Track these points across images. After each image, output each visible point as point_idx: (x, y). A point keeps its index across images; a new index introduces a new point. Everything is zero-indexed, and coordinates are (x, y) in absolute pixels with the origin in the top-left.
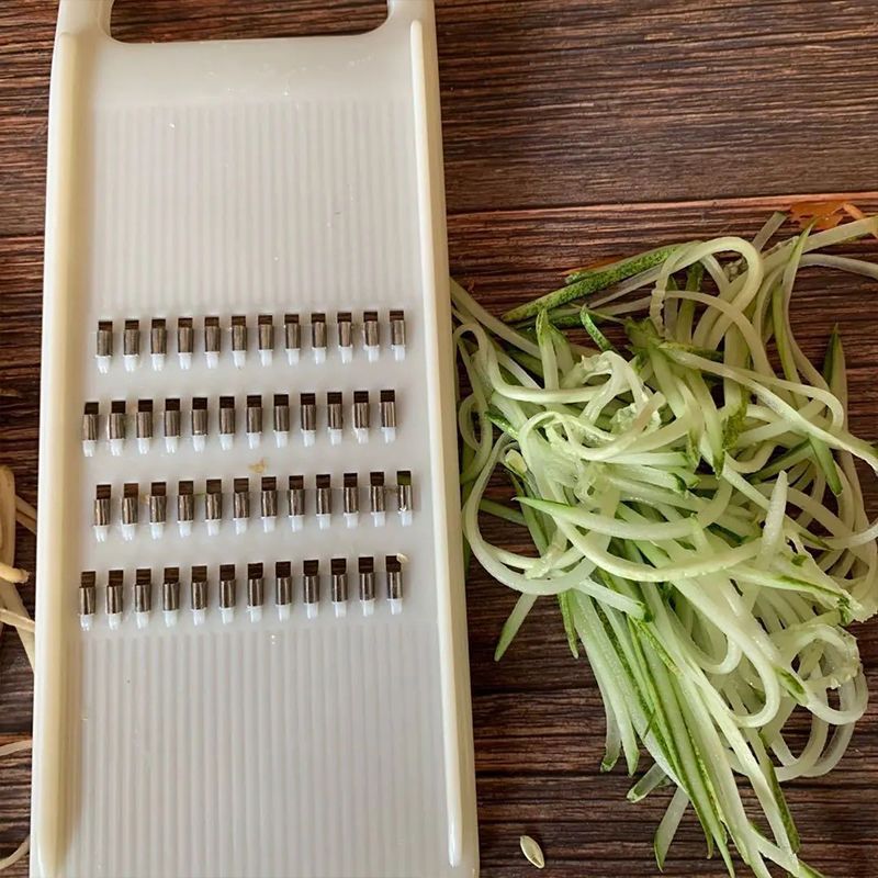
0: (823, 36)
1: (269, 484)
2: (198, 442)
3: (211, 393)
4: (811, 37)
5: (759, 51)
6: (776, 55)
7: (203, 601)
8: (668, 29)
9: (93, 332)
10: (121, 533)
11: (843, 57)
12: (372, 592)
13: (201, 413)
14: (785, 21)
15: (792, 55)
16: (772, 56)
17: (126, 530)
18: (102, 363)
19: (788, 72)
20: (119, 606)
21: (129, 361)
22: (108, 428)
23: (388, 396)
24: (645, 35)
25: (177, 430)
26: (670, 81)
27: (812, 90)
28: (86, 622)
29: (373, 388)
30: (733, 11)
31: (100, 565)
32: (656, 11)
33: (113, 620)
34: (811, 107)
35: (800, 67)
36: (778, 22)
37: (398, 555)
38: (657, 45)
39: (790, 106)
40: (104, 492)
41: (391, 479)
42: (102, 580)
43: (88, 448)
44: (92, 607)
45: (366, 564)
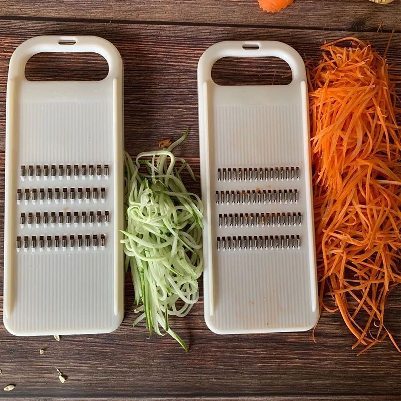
0: (184, 106)
1: (68, 214)
2: (49, 201)
3: (53, 188)
4: (181, 106)
5: (164, 110)
6: (169, 111)
7: (50, 245)
8: (137, 100)
9: (20, 169)
10: (27, 226)
11: (189, 114)
12: (97, 244)
13: (50, 193)
14: (174, 100)
15: (174, 112)
16: (168, 111)
17: (29, 225)
18: (22, 178)
19: (171, 117)
20: (27, 246)
21: (30, 178)
22: (24, 197)
23: (103, 190)
24: (130, 101)
25: (43, 198)
26: (135, 117)
27: (178, 124)
28: (18, 250)
29: (99, 188)
30: (158, 96)
31: (22, 235)
32: (134, 93)
33: (25, 250)
34: (177, 129)
35: (175, 116)
36: (172, 100)
37: (104, 234)
38: (133, 105)
39: (171, 129)
40: (23, 215)
41: (103, 213)
42: (22, 239)
43: (18, 202)
44: (19, 246)
45: (95, 237)
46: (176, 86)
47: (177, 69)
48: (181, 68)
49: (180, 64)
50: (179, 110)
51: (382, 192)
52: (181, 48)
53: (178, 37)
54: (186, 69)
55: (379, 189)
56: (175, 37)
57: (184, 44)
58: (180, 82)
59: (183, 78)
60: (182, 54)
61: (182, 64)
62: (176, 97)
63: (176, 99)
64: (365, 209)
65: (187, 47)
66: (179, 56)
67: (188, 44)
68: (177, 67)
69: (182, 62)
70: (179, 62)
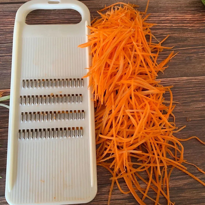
46: (3, 42)
47: (4, 31)
48: (7, 30)
49: (6, 28)
50: (5, 57)
51: (145, 100)
52: (7, 18)
53: (5, 12)
54: (11, 31)
55: (142, 98)
56: (3, 12)
57: (9, 15)
58: (6, 39)
59: (8, 37)
60: (8, 22)
61: (8, 28)
62: (3, 49)
63: (3, 50)
64: (134, 112)
65: (11, 17)
66: (5, 23)
67: (12, 15)
68: (4, 30)
69: (8, 27)
70: (6, 27)
